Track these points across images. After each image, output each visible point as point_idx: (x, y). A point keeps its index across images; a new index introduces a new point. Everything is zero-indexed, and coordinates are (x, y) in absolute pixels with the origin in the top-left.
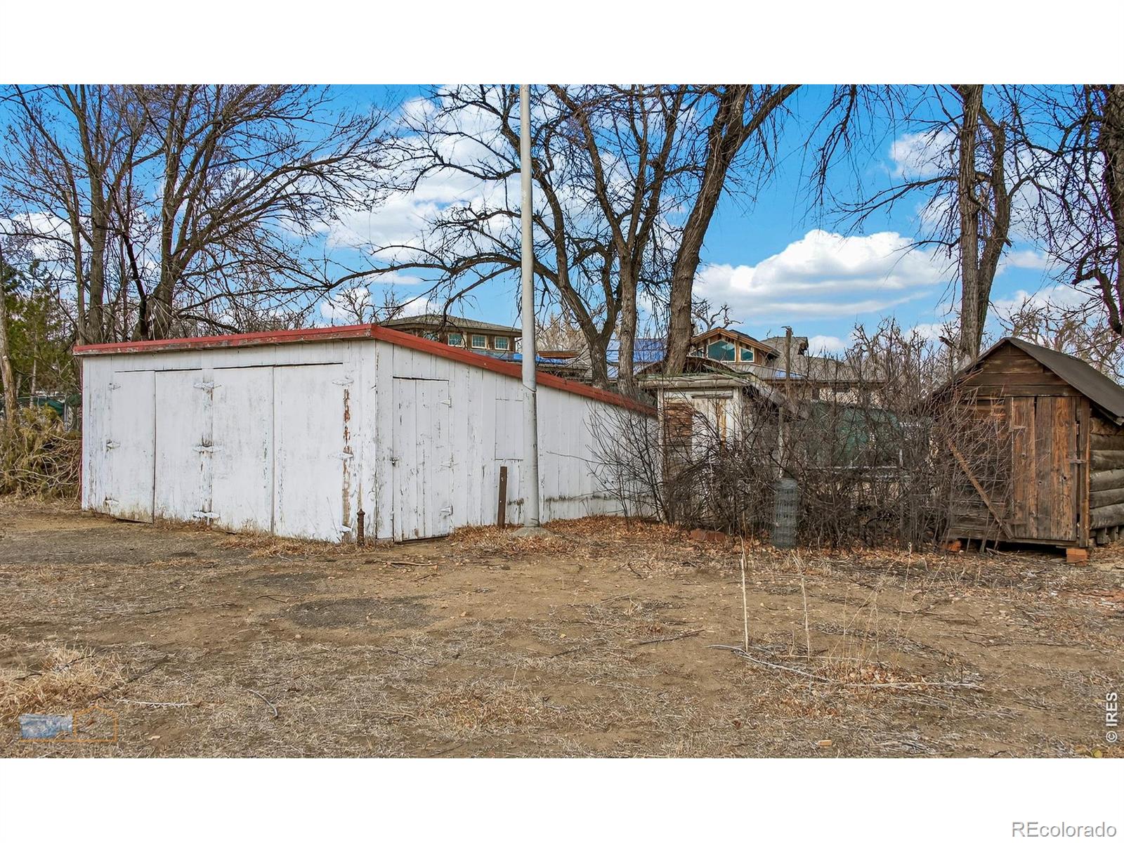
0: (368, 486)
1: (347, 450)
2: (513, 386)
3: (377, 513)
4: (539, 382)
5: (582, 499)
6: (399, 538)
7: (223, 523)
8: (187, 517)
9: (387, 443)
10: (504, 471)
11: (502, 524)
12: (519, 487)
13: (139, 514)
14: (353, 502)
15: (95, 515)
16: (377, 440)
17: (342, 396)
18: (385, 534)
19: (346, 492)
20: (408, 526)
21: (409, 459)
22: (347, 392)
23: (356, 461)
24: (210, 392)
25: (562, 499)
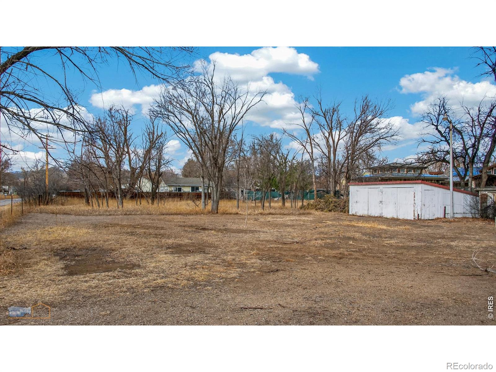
0: (419, 210)
1: (415, 203)
2: (449, 191)
3: (421, 214)
4: (454, 190)
5: (461, 214)
6: (425, 219)
7: (385, 216)
8: (376, 215)
9: (423, 202)
10: (445, 207)
11: (445, 217)
12: (449, 210)
13: (365, 215)
14: (416, 213)
15: (353, 215)
16: (421, 201)
17: (414, 193)
18: (423, 218)
19: (414, 211)
20: (426, 218)
21: (427, 205)
22: (415, 193)
23: (417, 205)
24: (382, 192)
25: (457, 213)
